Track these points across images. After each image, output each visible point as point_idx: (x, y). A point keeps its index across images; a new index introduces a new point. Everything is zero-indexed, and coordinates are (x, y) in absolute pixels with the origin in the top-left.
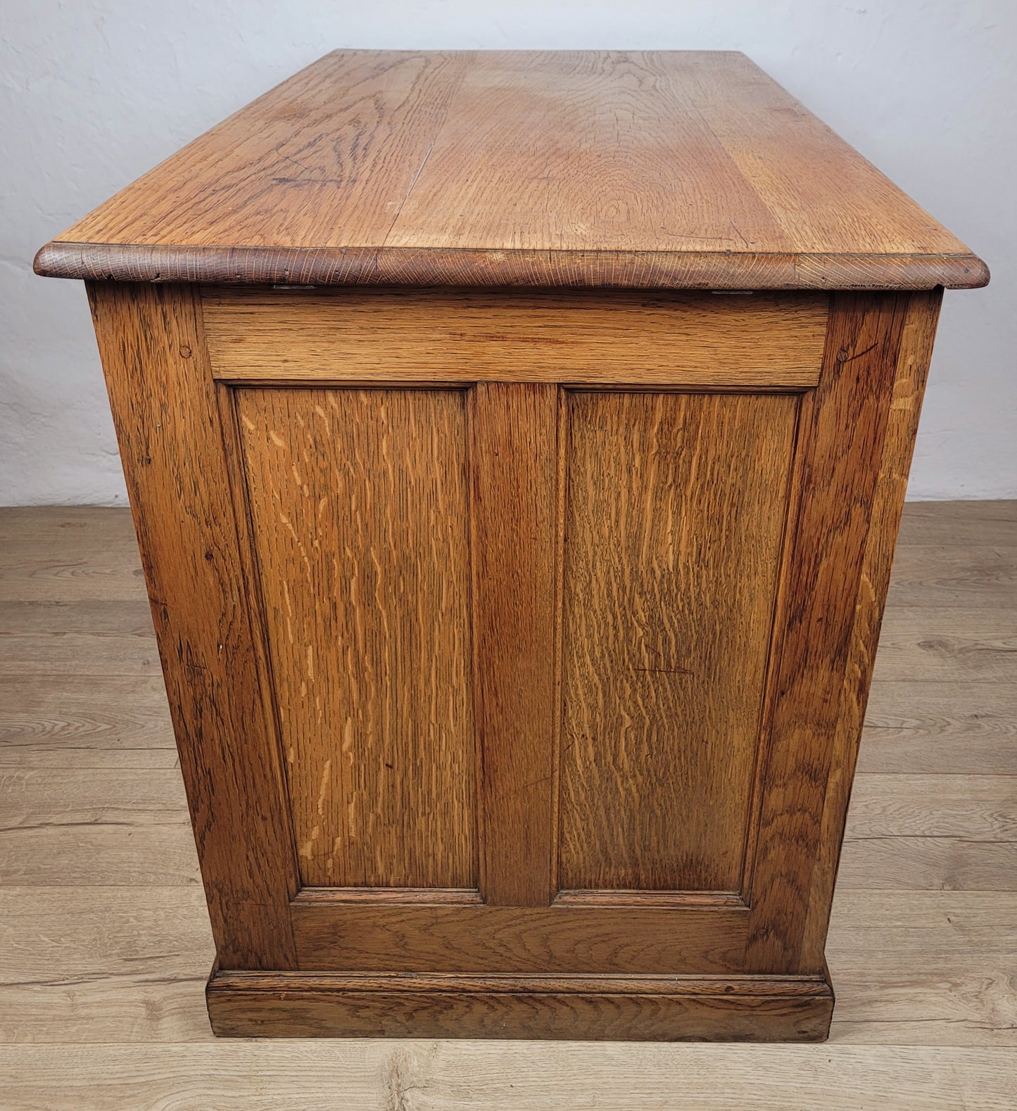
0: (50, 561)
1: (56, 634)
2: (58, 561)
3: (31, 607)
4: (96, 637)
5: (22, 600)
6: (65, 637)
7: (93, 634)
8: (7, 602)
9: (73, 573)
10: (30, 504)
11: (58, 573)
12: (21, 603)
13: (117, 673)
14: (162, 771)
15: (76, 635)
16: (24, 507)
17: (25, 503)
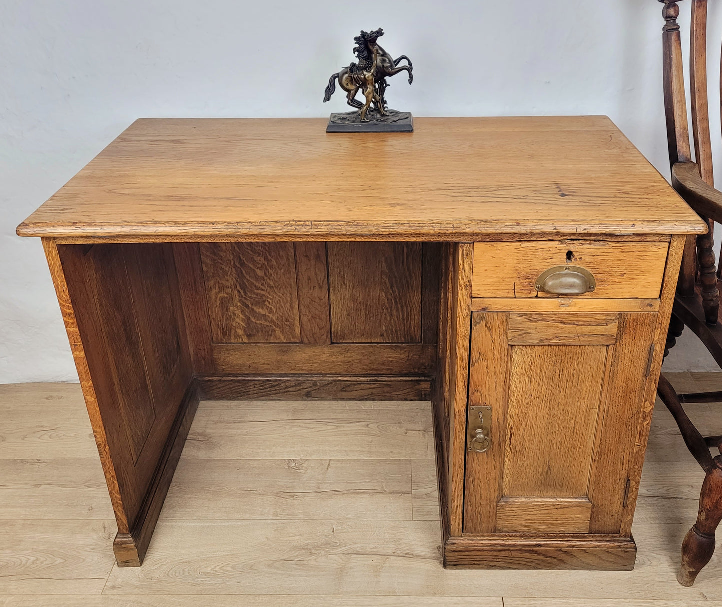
0: (36, 427)
1: (36, 486)
2: (42, 427)
3: (22, 464)
4: (60, 488)
5: (16, 459)
6: (41, 488)
7: (59, 486)
8: (7, 460)
9: (50, 437)
10: (29, 381)
11: (41, 437)
12: (15, 461)
13: (71, 518)
14: (93, 597)
15: (48, 487)
16: (23, 384)
17: (25, 381)
